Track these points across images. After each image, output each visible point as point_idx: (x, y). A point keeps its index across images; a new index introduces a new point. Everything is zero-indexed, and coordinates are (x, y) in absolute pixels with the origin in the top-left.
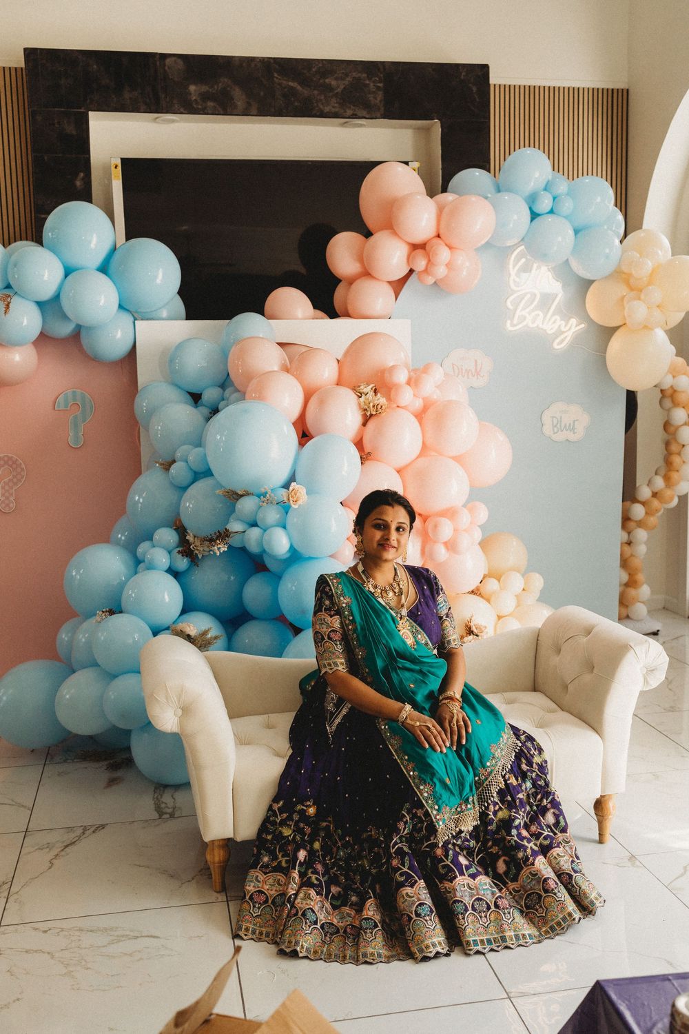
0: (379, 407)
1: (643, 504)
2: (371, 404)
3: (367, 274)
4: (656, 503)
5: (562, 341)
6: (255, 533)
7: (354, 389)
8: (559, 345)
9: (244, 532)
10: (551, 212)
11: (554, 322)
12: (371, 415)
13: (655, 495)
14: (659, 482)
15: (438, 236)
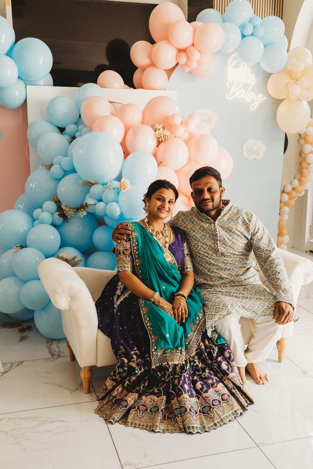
0: (166, 136)
1: (288, 194)
2: (162, 135)
3: (153, 65)
4: (294, 193)
5: (254, 106)
6: (101, 205)
7: (152, 127)
8: (253, 108)
9: (96, 204)
10: (252, 34)
11: (251, 96)
12: (162, 141)
13: (294, 189)
14: (296, 183)
15: (193, 45)
